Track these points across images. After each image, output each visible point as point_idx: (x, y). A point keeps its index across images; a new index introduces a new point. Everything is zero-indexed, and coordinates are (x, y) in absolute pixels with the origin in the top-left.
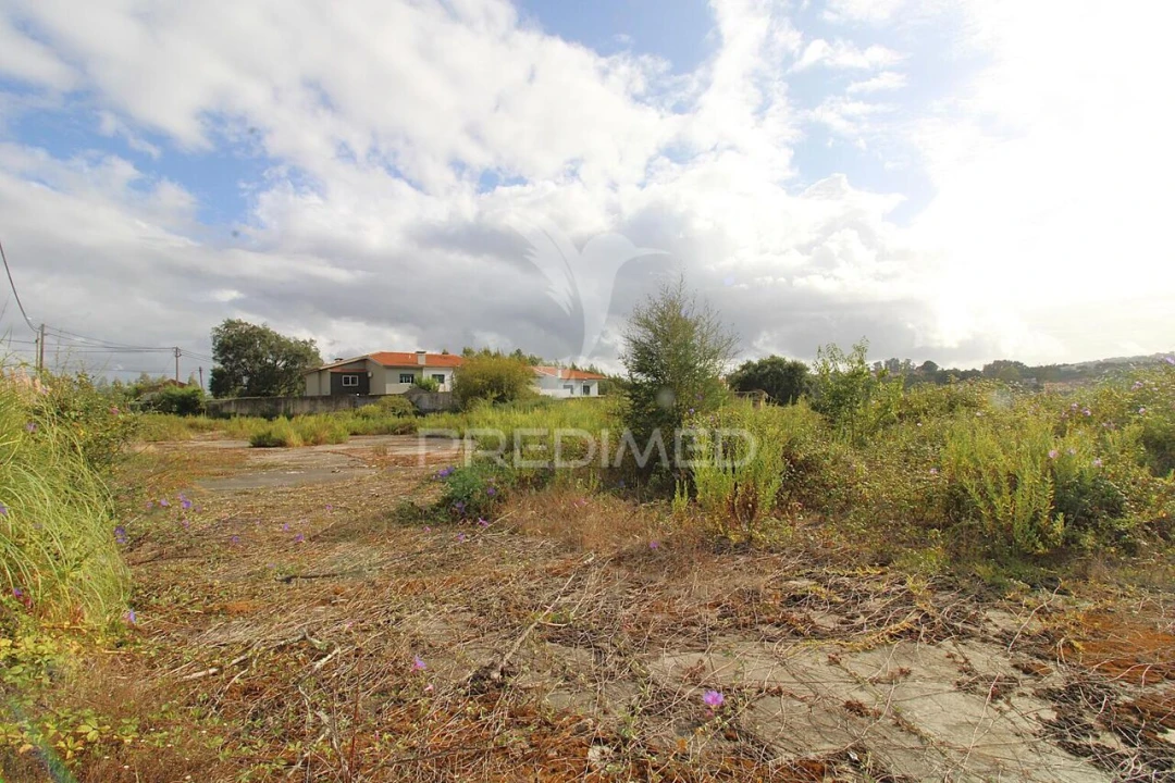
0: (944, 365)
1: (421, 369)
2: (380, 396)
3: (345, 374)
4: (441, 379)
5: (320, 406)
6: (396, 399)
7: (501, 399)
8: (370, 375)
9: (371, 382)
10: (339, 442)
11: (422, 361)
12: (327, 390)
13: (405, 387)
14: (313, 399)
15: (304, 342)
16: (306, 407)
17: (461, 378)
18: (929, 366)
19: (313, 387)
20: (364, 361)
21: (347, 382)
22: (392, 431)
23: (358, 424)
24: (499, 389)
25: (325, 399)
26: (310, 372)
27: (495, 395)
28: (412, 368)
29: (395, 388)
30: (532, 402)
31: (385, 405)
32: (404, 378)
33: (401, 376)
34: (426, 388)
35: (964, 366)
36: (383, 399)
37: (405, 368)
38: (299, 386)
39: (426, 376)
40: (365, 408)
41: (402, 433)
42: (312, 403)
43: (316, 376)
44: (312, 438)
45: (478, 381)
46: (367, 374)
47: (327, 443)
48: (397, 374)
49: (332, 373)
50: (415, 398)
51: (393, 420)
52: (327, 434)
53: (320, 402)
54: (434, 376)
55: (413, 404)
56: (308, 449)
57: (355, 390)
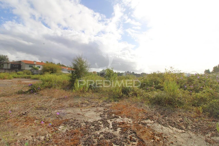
0: (135, 73)
2: (23, 70)
3: (15, 64)
4: (40, 67)
5: (7, 71)
6: (28, 71)
7: (52, 72)
9: (21, 66)
10: (10, 79)
11: (35, 63)
12: (9, 67)
13: (30, 68)
14: (5, 69)
15: (5, 56)
16: (3, 71)
17: (44, 68)
18: (133, 73)
19: (5, 66)
20: (20, 62)
21: (15, 66)
22: (25, 78)
23: (16, 75)
24: (52, 70)
25: (8, 69)
26: (5, 63)
27: (51, 72)
28: (32, 64)
29: (28, 68)
30: (60, 73)
31: (24, 72)
32: (30, 66)
34: (36, 69)
35: (138, 73)
36: (24, 71)
37: (31, 64)
38: (2, 66)
39: (36, 66)
40: (19, 72)
41: (28, 78)
42: (5, 70)
43: (7, 64)
44: (3, 78)
45: (48, 68)
47: (7, 79)
48: (28, 65)
49: (11, 64)
50: (32, 71)
51: (26, 75)
52: (7, 77)
53: (7, 70)
54: (38, 67)
55: (32, 72)
56: (1, 80)
57: (17, 68)
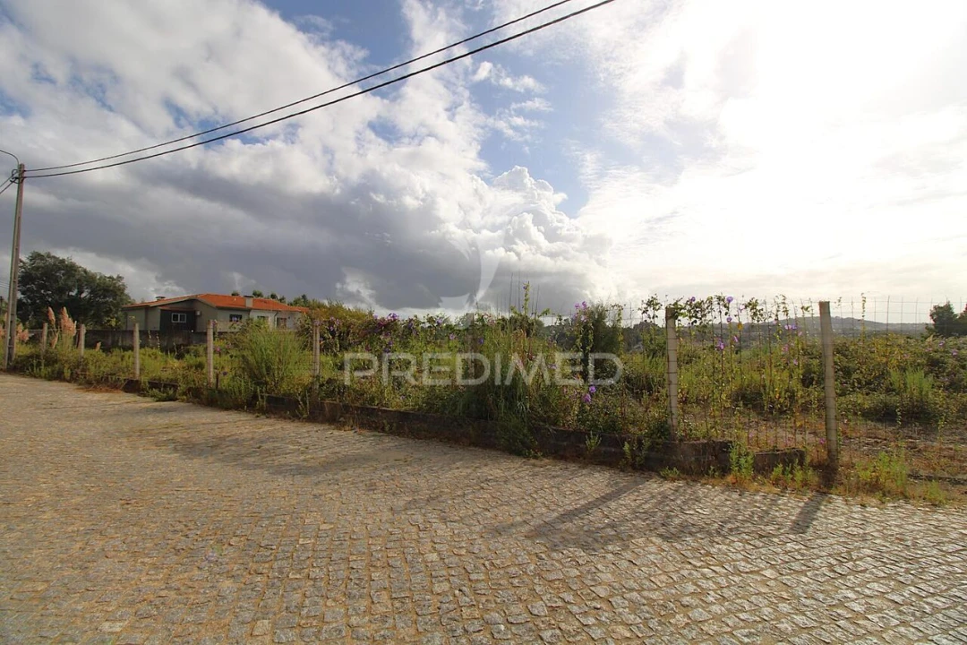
1: (249, 310)
3: (174, 312)
5: (151, 339)
8: (198, 313)
9: (198, 319)
11: (249, 304)
12: (156, 326)
15: (111, 278)
33: (231, 316)
37: (235, 309)
43: (142, 313)
46: (195, 312)
48: (227, 314)
49: (162, 310)
